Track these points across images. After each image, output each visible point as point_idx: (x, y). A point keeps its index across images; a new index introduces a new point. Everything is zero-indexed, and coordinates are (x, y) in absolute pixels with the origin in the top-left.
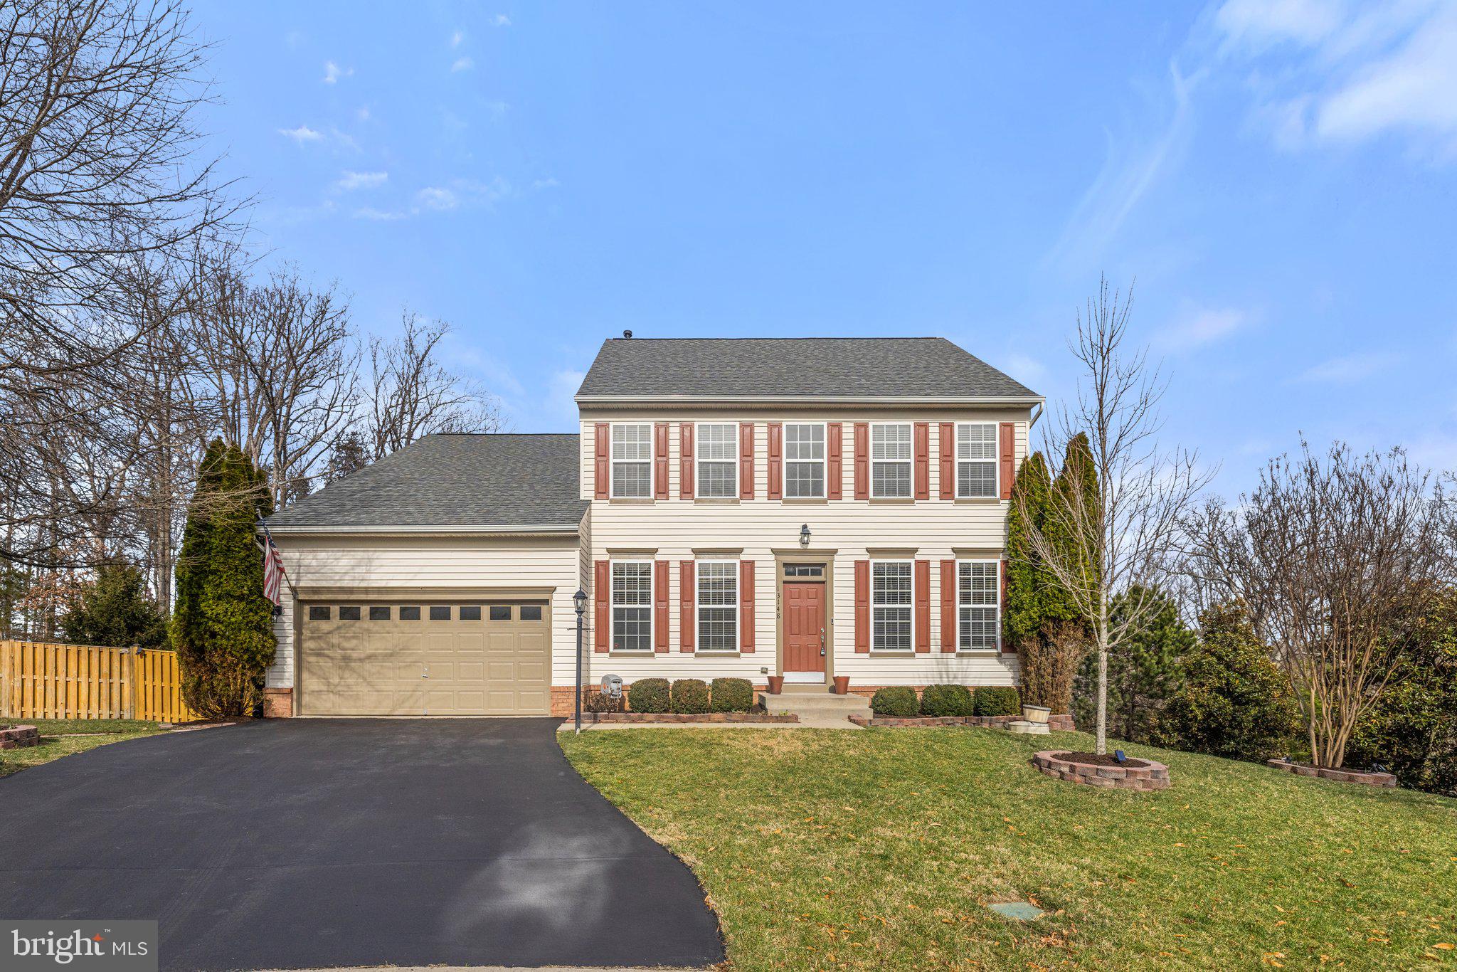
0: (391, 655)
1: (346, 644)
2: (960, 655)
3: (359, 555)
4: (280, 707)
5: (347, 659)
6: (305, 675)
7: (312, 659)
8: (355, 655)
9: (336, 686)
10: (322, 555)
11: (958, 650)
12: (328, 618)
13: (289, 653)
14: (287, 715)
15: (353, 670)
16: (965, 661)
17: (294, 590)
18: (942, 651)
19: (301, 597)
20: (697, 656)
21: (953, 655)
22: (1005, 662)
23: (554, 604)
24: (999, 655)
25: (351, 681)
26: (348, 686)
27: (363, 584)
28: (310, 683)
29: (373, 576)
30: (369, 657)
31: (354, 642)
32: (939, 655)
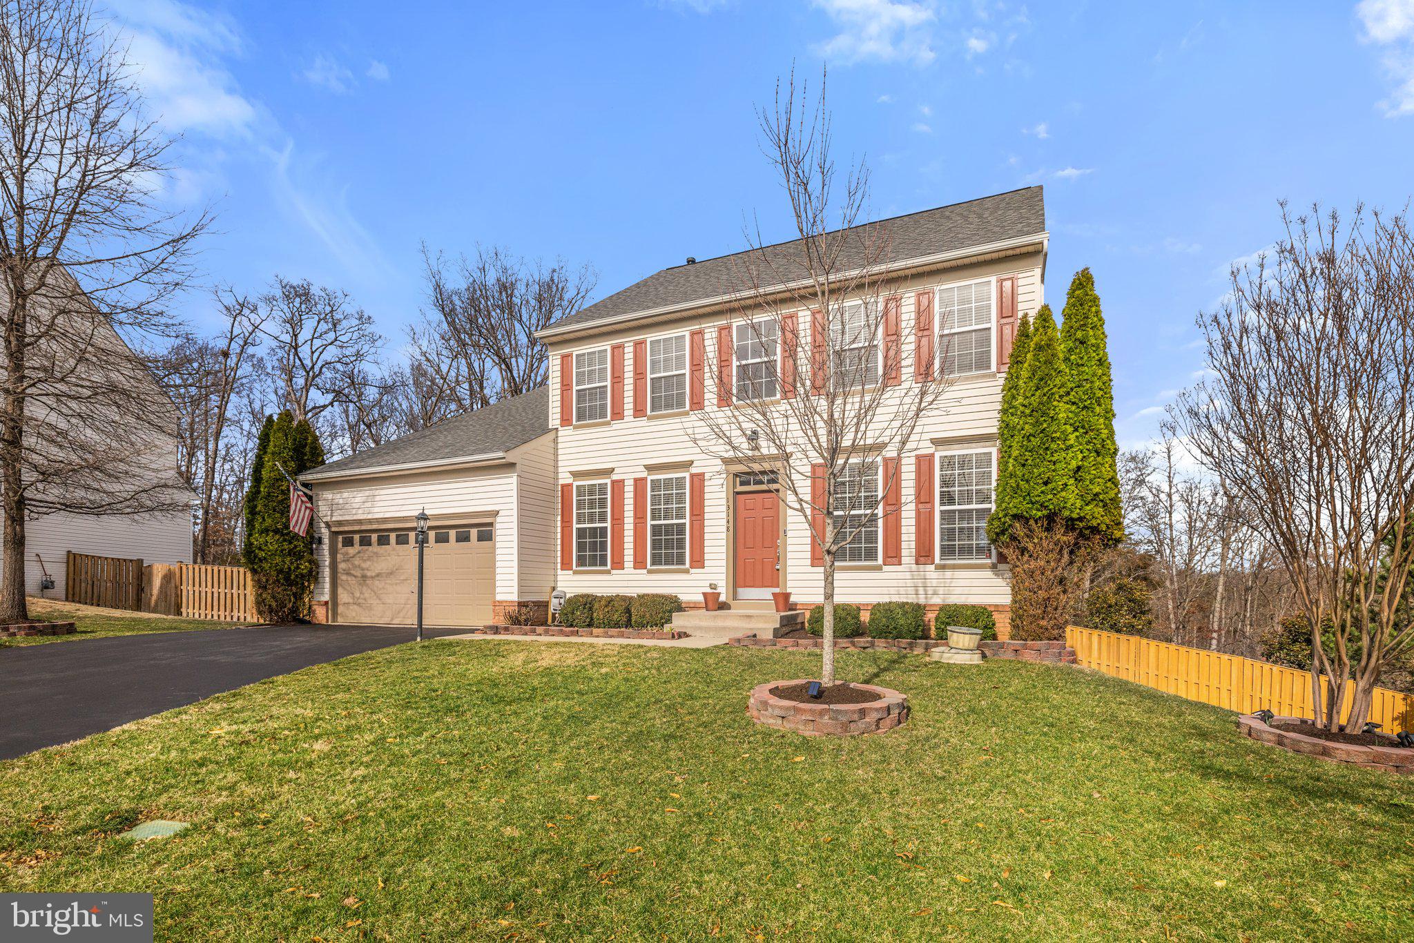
0: (391, 573)
1: (364, 565)
2: (942, 567)
3: (367, 493)
4: (321, 615)
5: (364, 577)
6: (340, 590)
7: (344, 577)
8: (369, 574)
9: (358, 599)
10: (345, 495)
11: (937, 560)
12: (352, 545)
13: (327, 572)
14: (324, 622)
15: (367, 585)
16: (948, 574)
17: (328, 525)
18: (917, 563)
19: (333, 529)
20: (650, 572)
21: (932, 567)
22: (1002, 575)
23: (498, 526)
24: (994, 567)
25: (367, 595)
26: (365, 599)
27: (370, 517)
28: (343, 596)
29: (376, 510)
30: (378, 575)
31: (369, 563)
32: (914, 567)
